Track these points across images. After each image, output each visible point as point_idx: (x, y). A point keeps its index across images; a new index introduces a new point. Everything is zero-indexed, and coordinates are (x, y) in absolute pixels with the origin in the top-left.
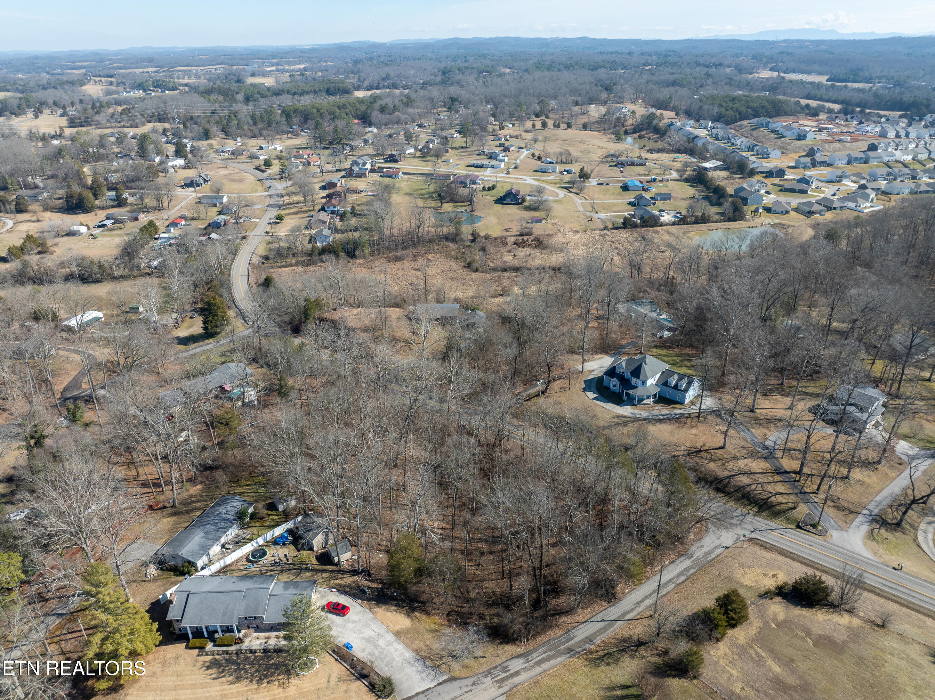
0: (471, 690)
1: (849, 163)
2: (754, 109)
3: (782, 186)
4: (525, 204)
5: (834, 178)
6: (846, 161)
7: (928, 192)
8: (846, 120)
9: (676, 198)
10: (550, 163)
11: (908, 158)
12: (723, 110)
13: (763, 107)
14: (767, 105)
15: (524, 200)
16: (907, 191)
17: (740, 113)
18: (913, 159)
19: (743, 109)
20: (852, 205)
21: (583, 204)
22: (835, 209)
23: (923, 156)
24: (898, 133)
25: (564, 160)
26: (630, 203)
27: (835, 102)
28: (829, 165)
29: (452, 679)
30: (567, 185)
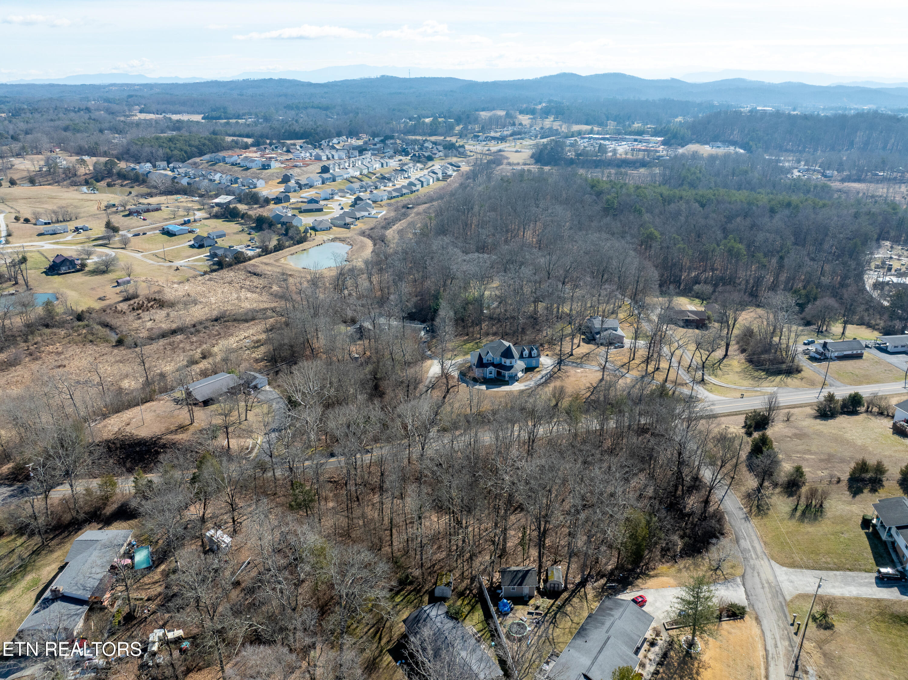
0: (758, 573)
1: (323, 183)
2: (197, 147)
3: (300, 208)
4: (87, 269)
5: (328, 196)
6: (320, 182)
7: (398, 196)
8: (273, 150)
9: (229, 234)
10: (46, 224)
11: (357, 174)
12: (168, 150)
13: (204, 145)
14: (207, 142)
15: (83, 266)
16: (386, 197)
17: (186, 152)
18: (361, 174)
19: (188, 149)
20: (366, 214)
21: (145, 256)
22: (359, 219)
23: (365, 172)
24: (327, 156)
25: (61, 218)
26: (192, 246)
27: (248, 136)
28: (311, 187)
29: (743, 576)
30: (100, 242)
